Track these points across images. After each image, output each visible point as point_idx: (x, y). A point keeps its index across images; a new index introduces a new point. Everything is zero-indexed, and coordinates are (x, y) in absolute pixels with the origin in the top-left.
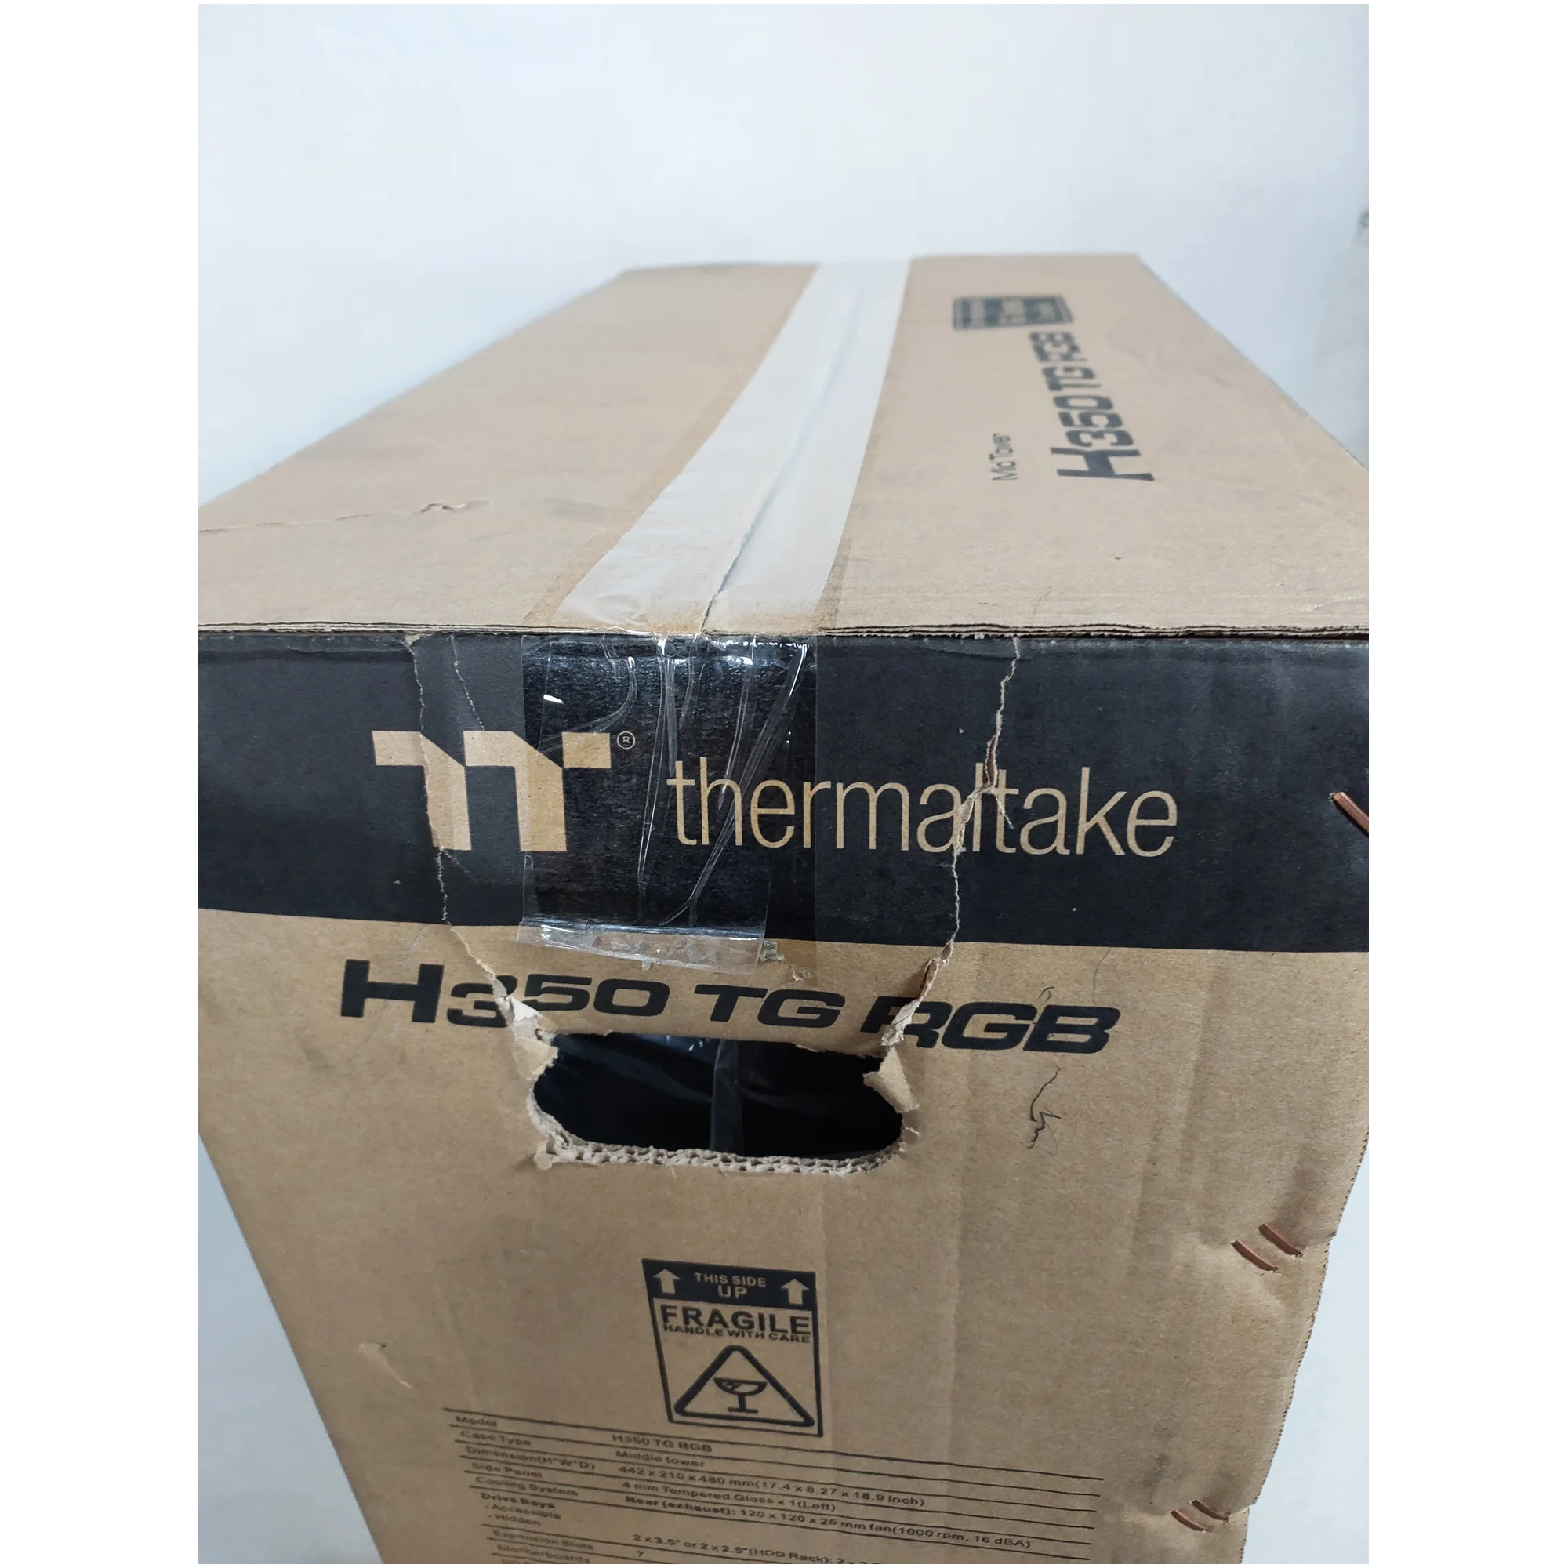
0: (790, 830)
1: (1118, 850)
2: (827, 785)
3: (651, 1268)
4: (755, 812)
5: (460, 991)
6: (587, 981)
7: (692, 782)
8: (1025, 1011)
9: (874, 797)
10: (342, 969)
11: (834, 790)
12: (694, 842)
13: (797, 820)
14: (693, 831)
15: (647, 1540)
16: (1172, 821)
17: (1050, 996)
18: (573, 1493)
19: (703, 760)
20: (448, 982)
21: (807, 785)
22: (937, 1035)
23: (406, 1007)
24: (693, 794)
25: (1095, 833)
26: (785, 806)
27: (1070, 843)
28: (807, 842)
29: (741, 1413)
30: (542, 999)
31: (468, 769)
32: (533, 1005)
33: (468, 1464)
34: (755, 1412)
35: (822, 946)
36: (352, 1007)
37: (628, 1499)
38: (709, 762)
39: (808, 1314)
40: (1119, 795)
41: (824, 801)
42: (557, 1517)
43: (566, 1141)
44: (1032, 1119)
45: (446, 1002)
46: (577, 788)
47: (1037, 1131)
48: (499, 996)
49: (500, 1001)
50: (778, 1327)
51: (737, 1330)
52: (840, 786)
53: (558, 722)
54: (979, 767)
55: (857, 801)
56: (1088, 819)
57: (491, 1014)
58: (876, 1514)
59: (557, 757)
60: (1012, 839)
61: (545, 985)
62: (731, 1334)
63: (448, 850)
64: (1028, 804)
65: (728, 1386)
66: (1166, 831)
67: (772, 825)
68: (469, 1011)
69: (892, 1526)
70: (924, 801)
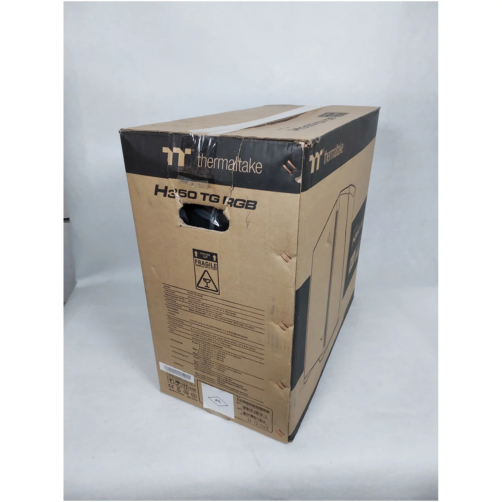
0: (212, 165)
1: (255, 172)
2: (217, 159)
3: (194, 250)
4: (208, 162)
5: (170, 191)
6: (186, 191)
7: (201, 157)
8: (244, 201)
9: (223, 161)
10: (155, 186)
11: (218, 159)
12: (200, 166)
13: (213, 164)
14: (200, 165)
15: (192, 321)
16: (261, 168)
17: (247, 198)
18: (181, 307)
19: (202, 154)
20: (168, 190)
21: (215, 158)
22: (232, 204)
23: (162, 194)
24: (201, 159)
25: (251, 169)
26: (212, 162)
27: (248, 171)
28: (214, 168)
29: (207, 288)
30: (181, 194)
31: (173, 153)
32: (179, 195)
33: (165, 298)
34: (209, 287)
35: (216, 185)
36: (156, 194)
37: (190, 309)
38: (203, 154)
39: (216, 263)
40: (255, 163)
41: (217, 161)
42: (178, 313)
43: (183, 223)
44: (247, 223)
45: (168, 193)
46: (186, 157)
47: (248, 225)
48: (174, 192)
49: (175, 193)
50: (212, 266)
51: (206, 266)
52: (219, 159)
53: (185, 147)
54: (237, 157)
55: (221, 161)
56: (251, 166)
57: (173, 196)
58: (229, 317)
59: (184, 152)
60: (241, 170)
61: (181, 191)
62: (205, 267)
63: (169, 165)
64: (243, 164)
65: (205, 280)
66: (260, 169)
67: (210, 165)
68: (171, 195)
69: (231, 321)
70: (229, 162)
